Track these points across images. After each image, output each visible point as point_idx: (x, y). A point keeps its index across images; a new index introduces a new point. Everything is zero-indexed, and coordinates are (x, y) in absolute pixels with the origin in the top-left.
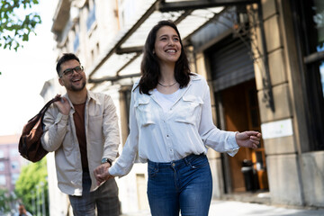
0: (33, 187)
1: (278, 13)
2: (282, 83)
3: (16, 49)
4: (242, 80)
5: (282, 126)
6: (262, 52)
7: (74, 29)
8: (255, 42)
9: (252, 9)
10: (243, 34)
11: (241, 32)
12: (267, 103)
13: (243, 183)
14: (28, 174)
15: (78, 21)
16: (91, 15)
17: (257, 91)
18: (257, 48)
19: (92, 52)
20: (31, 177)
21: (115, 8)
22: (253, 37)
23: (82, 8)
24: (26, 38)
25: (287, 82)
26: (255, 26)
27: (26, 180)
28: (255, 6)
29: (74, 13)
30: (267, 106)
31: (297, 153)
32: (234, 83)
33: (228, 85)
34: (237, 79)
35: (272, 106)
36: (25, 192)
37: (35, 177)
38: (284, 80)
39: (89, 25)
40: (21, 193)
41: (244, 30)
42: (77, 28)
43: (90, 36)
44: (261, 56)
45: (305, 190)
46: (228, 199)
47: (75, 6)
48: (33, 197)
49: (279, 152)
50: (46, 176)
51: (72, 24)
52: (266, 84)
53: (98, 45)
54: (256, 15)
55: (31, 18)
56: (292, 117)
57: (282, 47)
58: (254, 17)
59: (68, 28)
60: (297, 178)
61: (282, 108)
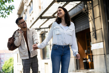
0: (8, 68)
1: (99, 4)
2: (100, 29)
3: (5, 17)
4: (84, 29)
5: (99, 45)
6: (93, 18)
7: (25, 13)
8: (90, 14)
9: (89, 3)
10: (86, 12)
11: (85, 11)
12: (94, 36)
13: (83, 66)
14: (7, 64)
15: (26, 10)
16: (31, 8)
17: (90, 32)
18: (91, 17)
19: (31, 21)
20: (8, 65)
21: (40, 6)
22: (90, 13)
23: (28, 6)
24: (9, 14)
25: (102, 29)
26: (91, 9)
27: (6, 66)
28: (91, 2)
29: (25, 8)
30: (94, 38)
31: (105, 54)
32: (82, 30)
33: (79, 31)
34: (83, 28)
35: (96, 38)
36: (6, 70)
37: (9, 65)
38: (101, 28)
39: (30, 12)
40: (4, 70)
41: (86, 10)
42: (26, 13)
43: (30, 16)
44: (92, 20)
45: (108, 68)
46: (78, 72)
47: (26, 5)
48: (8, 72)
49: (98, 54)
50: (13, 65)
51: (24, 12)
52: (94, 29)
53: (33, 18)
54: (91, 5)
55: (11, 6)
56: (103, 41)
57: (100, 16)
58: (90, 6)
59: (23, 13)
60: (104, 64)
61: (100, 38)
